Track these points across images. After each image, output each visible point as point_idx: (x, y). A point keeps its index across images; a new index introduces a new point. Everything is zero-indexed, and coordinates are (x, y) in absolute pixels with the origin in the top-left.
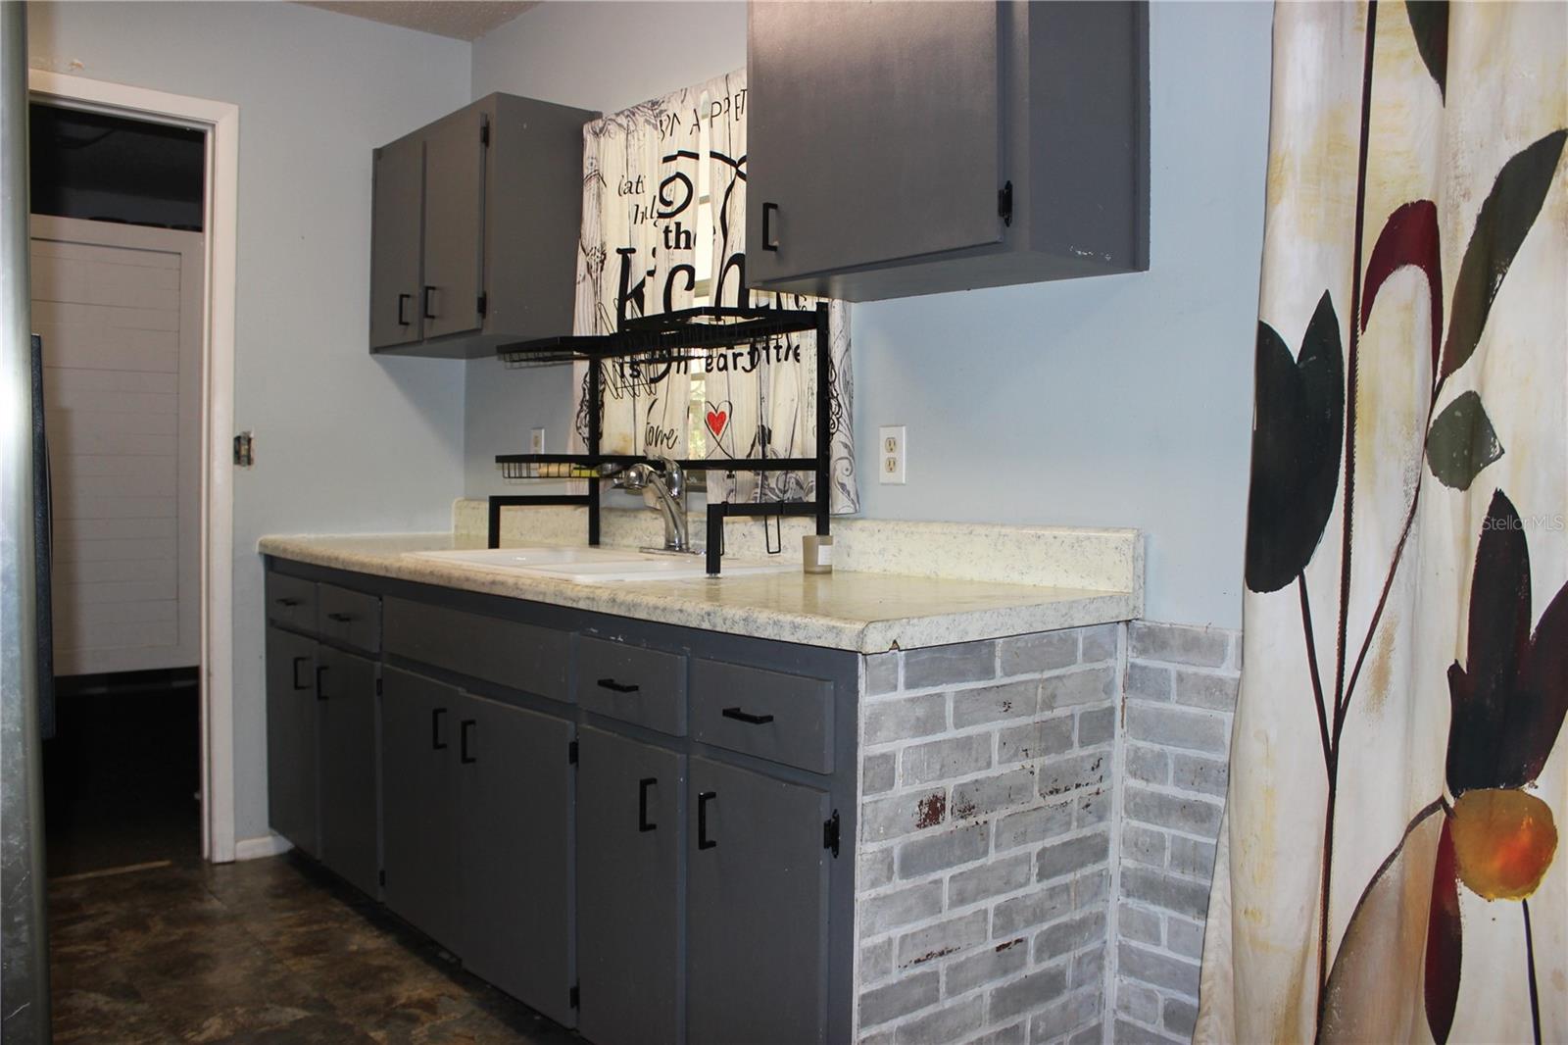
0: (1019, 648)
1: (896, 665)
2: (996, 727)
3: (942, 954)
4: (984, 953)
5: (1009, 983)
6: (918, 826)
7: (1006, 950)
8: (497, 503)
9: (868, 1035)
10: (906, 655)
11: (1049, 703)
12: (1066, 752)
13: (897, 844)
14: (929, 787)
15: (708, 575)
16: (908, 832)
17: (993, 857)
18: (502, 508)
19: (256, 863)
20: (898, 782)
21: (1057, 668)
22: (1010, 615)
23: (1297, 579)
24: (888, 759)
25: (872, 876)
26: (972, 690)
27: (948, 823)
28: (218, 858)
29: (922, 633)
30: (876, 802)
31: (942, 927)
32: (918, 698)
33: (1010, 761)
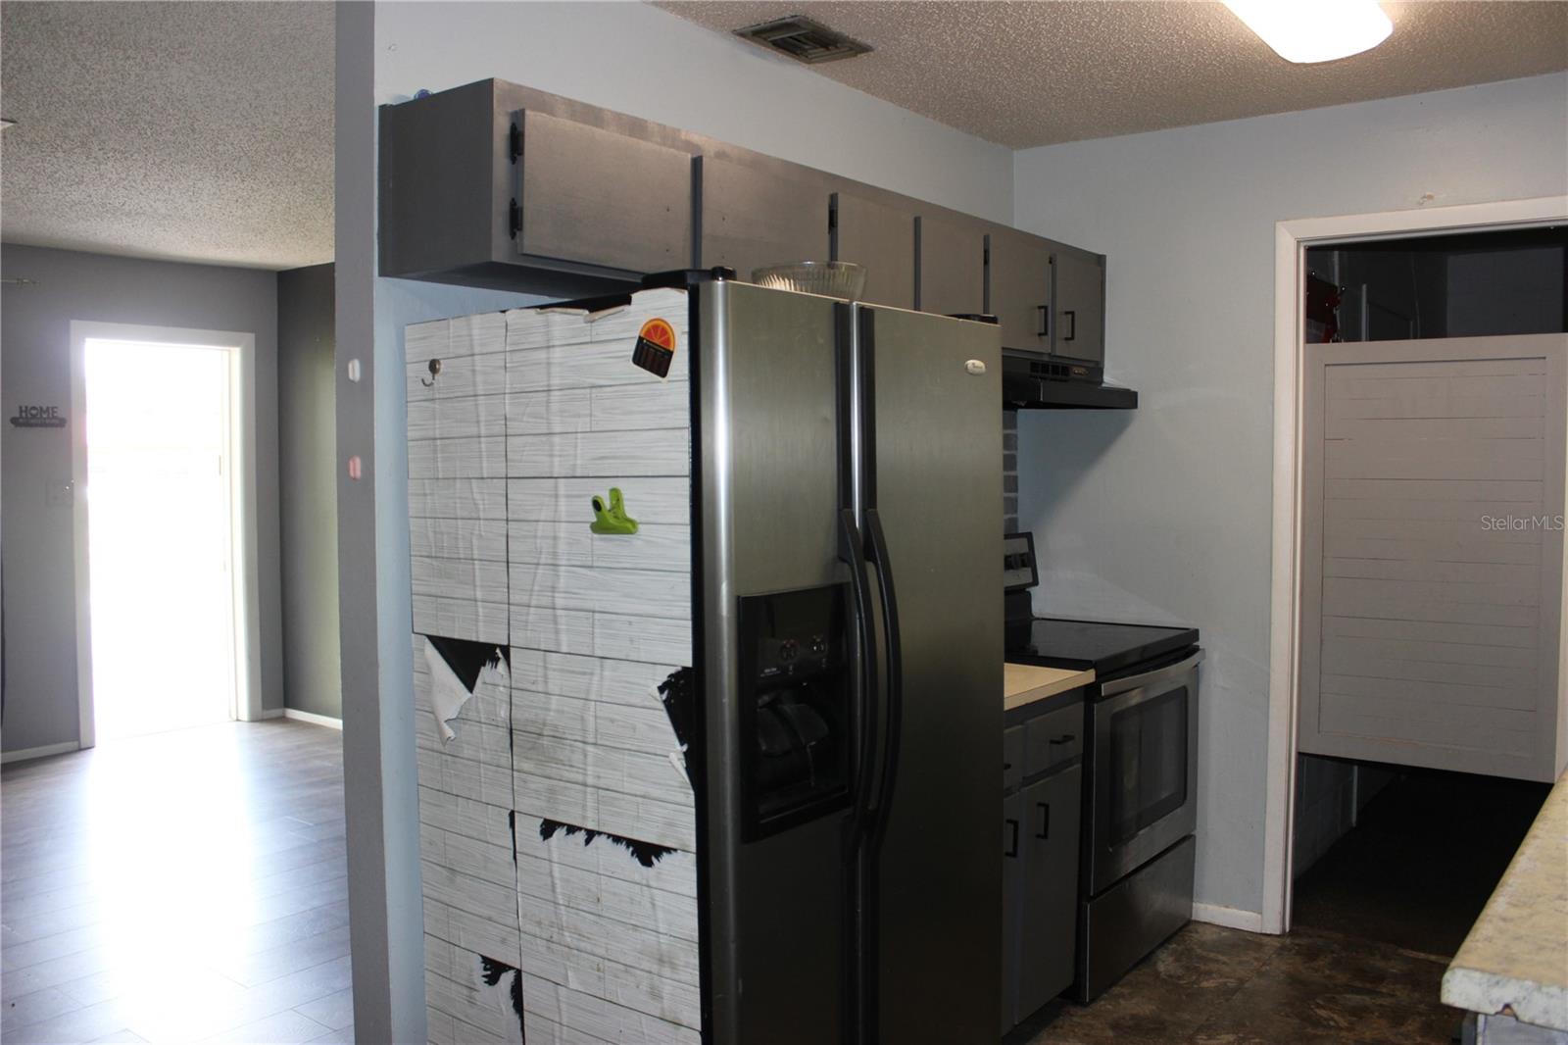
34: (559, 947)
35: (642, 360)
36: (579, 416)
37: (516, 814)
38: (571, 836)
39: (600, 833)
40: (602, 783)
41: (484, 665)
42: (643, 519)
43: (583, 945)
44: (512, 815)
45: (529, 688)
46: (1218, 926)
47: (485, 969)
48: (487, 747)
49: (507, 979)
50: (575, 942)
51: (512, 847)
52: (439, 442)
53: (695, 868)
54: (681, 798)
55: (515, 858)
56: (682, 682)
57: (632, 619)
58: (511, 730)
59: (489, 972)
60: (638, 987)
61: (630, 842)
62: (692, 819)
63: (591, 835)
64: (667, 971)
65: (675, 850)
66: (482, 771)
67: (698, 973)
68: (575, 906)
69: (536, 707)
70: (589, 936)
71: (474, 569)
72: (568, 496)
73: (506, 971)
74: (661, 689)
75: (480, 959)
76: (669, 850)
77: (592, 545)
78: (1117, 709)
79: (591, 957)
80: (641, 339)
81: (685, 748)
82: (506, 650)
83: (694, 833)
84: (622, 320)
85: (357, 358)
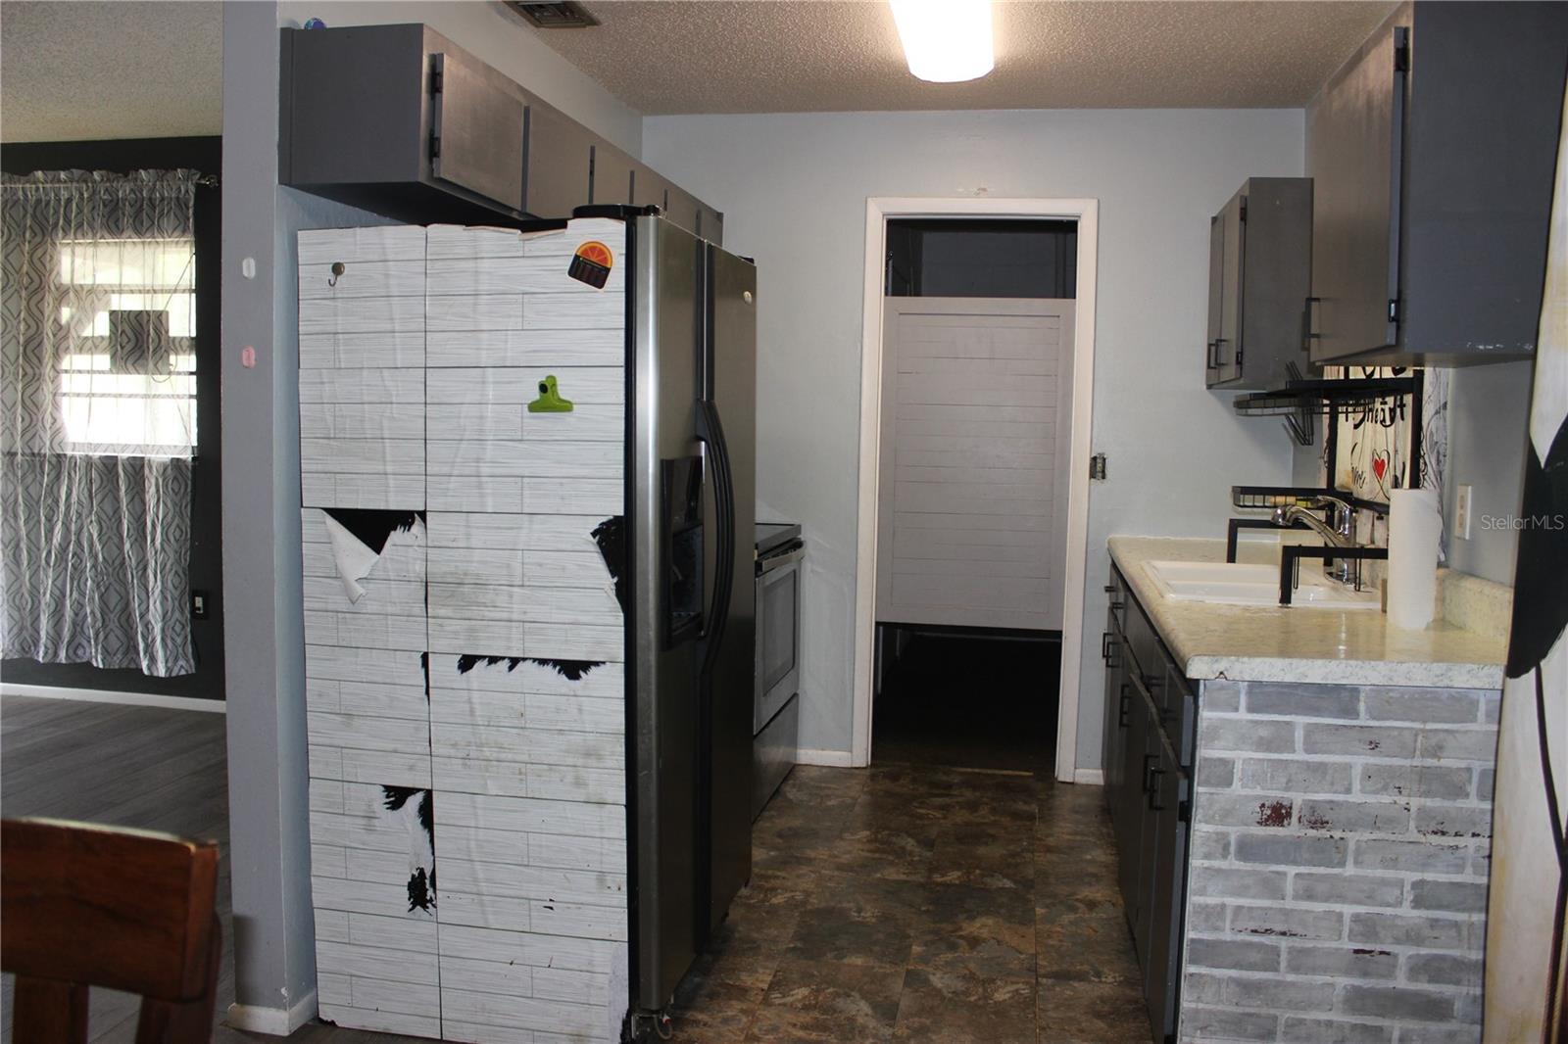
0: (1391, 697)
1: (1238, 692)
2: (1360, 761)
3: (1284, 934)
4: (1337, 949)
5: (1370, 986)
6: (1258, 823)
7: (1367, 955)
8: (1235, 526)
9: (1197, 972)
10: (1249, 686)
11: (1436, 751)
12: (1458, 801)
13: (1234, 833)
14: (1275, 794)
15: (1280, 605)
16: (1246, 825)
17: (1350, 870)
18: (1239, 529)
19: (1087, 788)
20: (1236, 784)
21: (1445, 722)
22: (1362, 667)
23: (1533, 671)
24: (1227, 765)
25: (1205, 849)
26: (1328, 725)
27: (1292, 830)
28: (1061, 778)
29: (1253, 670)
30: (1212, 794)
31: (1282, 911)
32: (1263, 721)
33: (1378, 793)
34: (477, 762)
35: (576, 273)
36: (510, 316)
37: (430, 655)
38: (493, 665)
39: (524, 659)
40: (527, 617)
41: (395, 529)
42: (577, 400)
43: (503, 756)
44: (425, 657)
45: (451, 546)
46: (817, 766)
47: (388, 797)
48: (397, 600)
49: (413, 802)
50: (495, 755)
51: (425, 685)
52: (341, 336)
53: (623, 675)
54: (611, 620)
55: (427, 693)
56: (613, 528)
57: (564, 481)
58: (427, 583)
59: (392, 799)
60: (562, 781)
61: (556, 663)
62: (622, 635)
63: (514, 662)
64: (592, 762)
65: (604, 663)
66: (390, 622)
67: (624, 758)
68: (496, 724)
69: (456, 561)
70: (511, 747)
71: (384, 447)
72: (495, 383)
73: (414, 794)
74: (594, 534)
75: (382, 789)
76: (597, 664)
77: (522, 423)
78: (767, 583)
79: (513, 764)
80: (577, 257)
81: (615, 580)
82: (423, 515)
83: (623, 647)
84: (557, 241)
85: (253, 257)
